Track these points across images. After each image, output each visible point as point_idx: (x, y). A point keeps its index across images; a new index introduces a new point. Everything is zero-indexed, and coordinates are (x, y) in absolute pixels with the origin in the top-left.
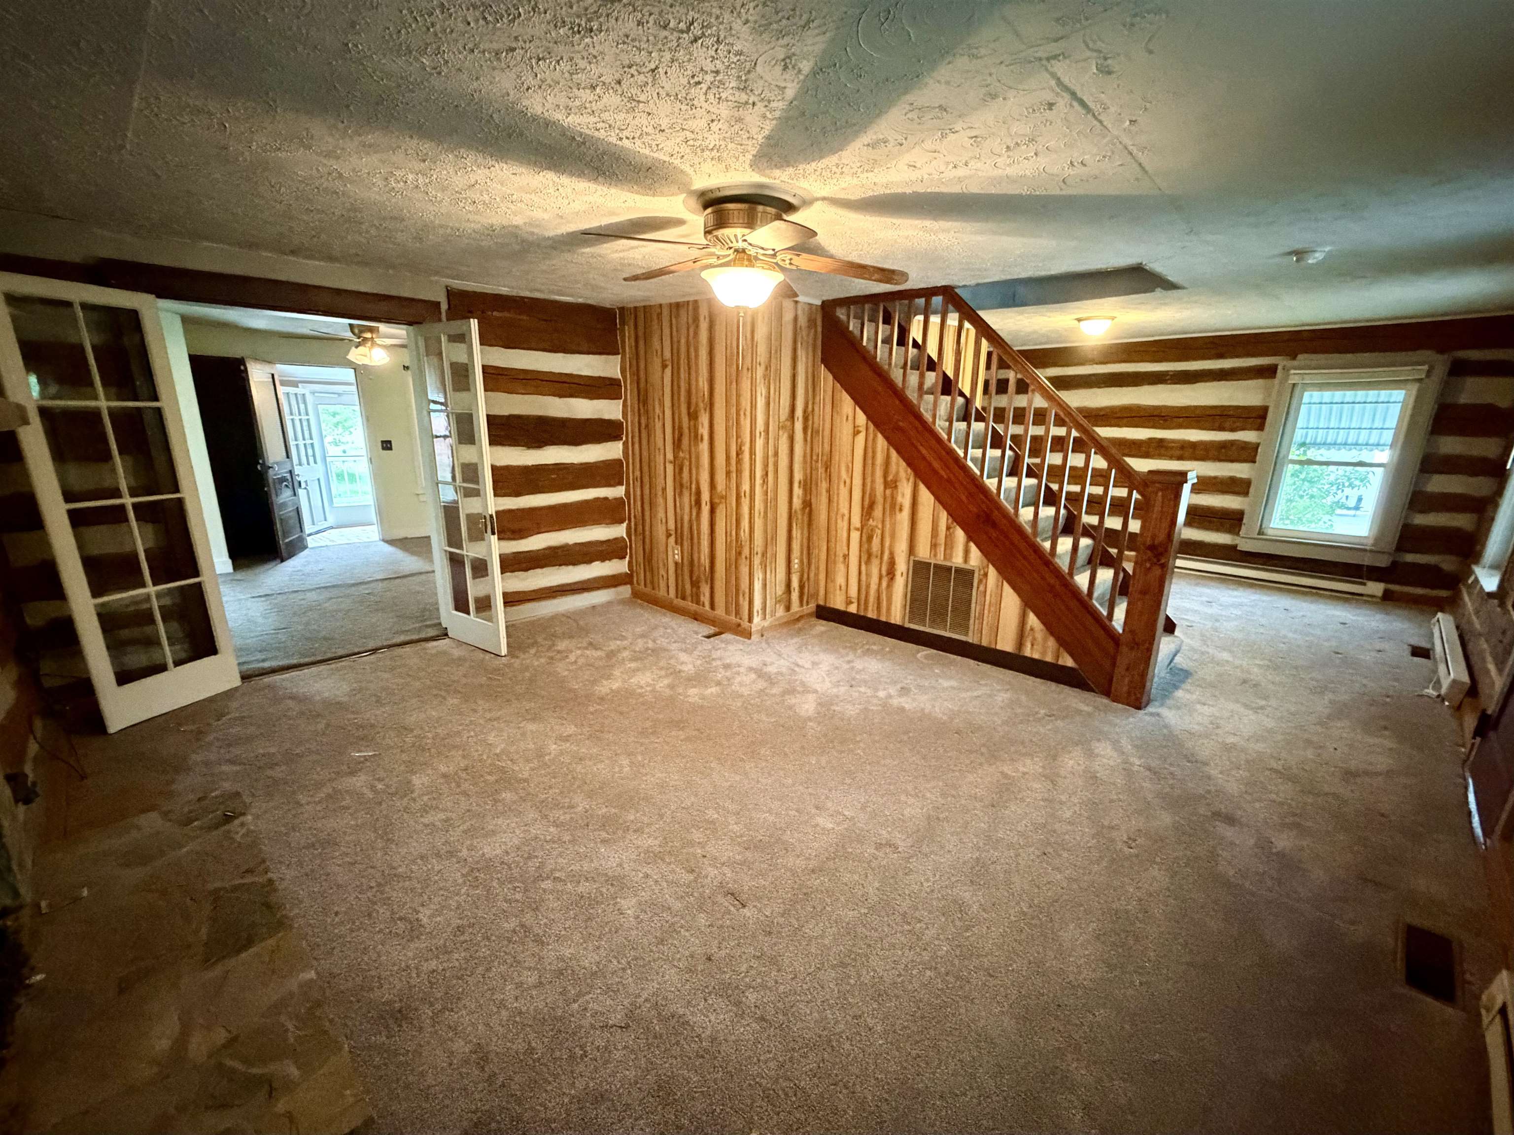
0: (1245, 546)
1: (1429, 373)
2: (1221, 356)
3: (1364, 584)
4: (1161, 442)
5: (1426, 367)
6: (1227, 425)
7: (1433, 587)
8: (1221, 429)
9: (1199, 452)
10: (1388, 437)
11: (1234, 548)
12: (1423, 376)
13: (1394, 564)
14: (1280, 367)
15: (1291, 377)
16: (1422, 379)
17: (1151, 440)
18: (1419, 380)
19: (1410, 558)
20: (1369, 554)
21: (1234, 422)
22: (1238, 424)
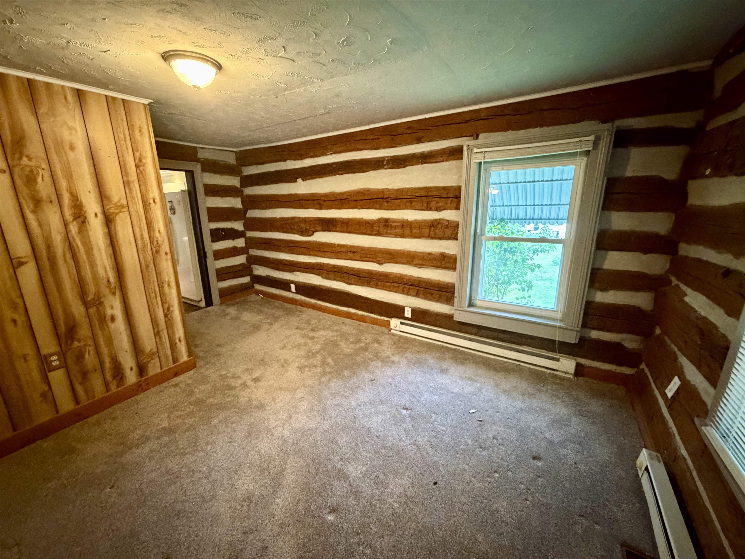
0: (459, 317)
1: (596, 144)
2: (419, 140)
3: (558, 360)
4: (386, 222)
5: (592, 138)
6: (433, 204)
7: (619, 364)
8: (429, 209)
9: (415, 231)
10: (564, 211)
11: (450, 317)
12: (591, 149)
13: (582, 340)
14: (465, 148)
15: (474, 156)
16: (589, 151)
17: (379, 221)
18: (588, 153)
19: (595, 334)
20: (558, 330)
21: (438, 203)
22: (440, 204)
